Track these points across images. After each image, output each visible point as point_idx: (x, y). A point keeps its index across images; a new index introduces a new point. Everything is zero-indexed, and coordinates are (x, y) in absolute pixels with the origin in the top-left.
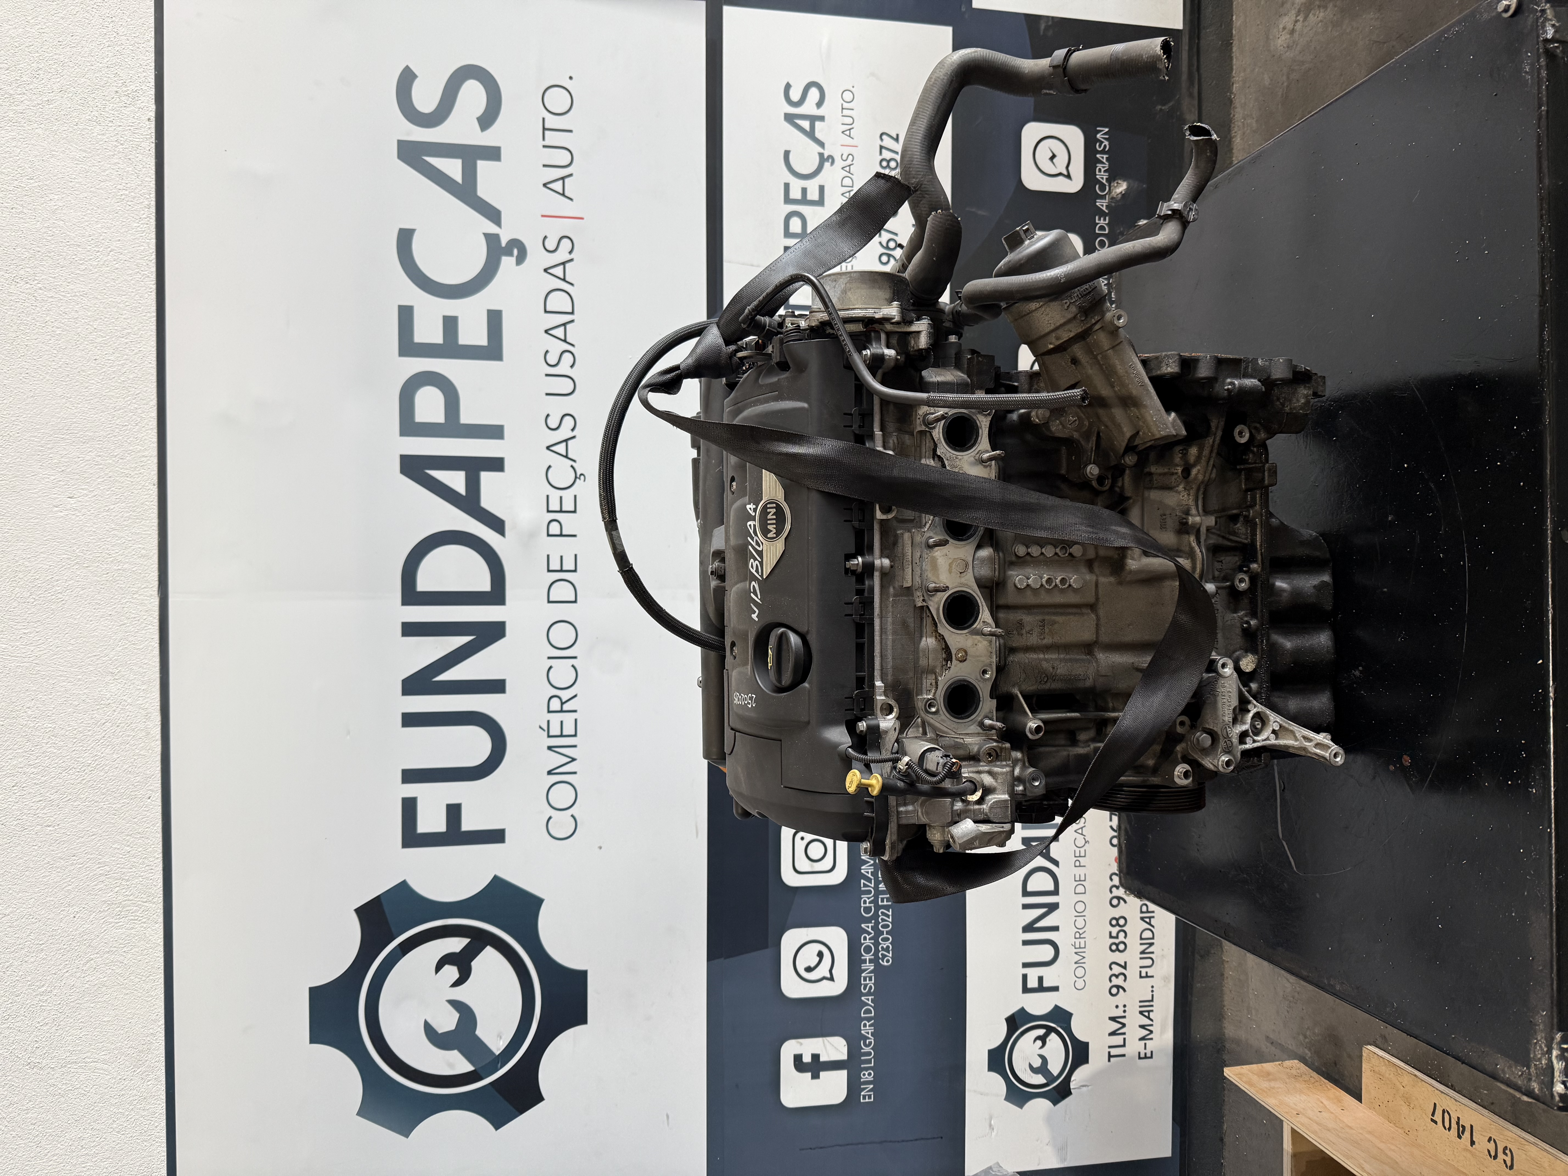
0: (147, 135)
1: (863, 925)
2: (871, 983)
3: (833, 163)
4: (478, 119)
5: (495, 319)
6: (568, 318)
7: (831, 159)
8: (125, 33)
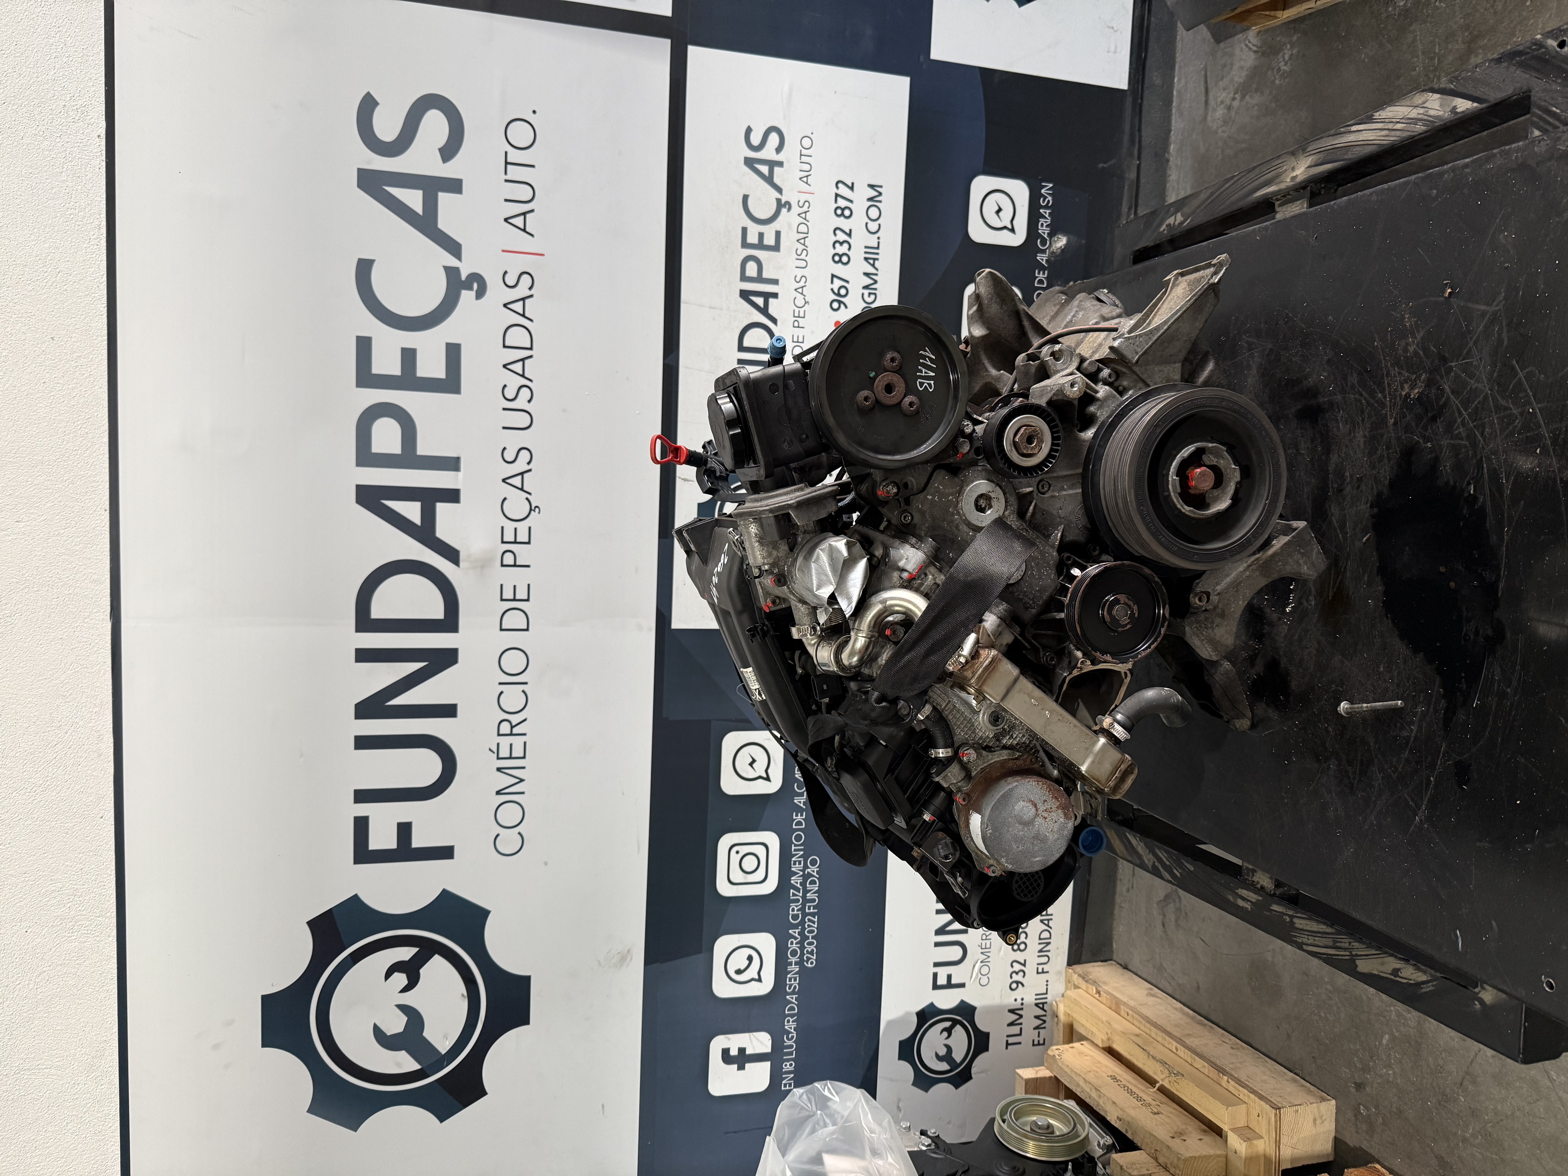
0: (97, 152)
1: (790, 931)
2: (796, 984)
3: (789, 210)
4: (439, 149)
5: (453, 352)
6: (527, 353)
7: (788, 205)
8: (73, 44)
